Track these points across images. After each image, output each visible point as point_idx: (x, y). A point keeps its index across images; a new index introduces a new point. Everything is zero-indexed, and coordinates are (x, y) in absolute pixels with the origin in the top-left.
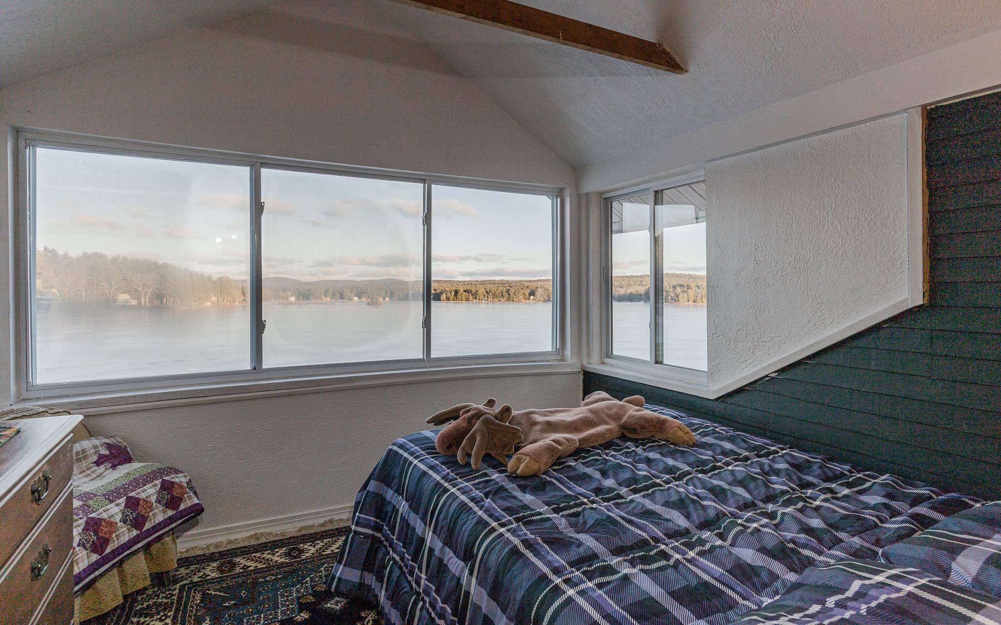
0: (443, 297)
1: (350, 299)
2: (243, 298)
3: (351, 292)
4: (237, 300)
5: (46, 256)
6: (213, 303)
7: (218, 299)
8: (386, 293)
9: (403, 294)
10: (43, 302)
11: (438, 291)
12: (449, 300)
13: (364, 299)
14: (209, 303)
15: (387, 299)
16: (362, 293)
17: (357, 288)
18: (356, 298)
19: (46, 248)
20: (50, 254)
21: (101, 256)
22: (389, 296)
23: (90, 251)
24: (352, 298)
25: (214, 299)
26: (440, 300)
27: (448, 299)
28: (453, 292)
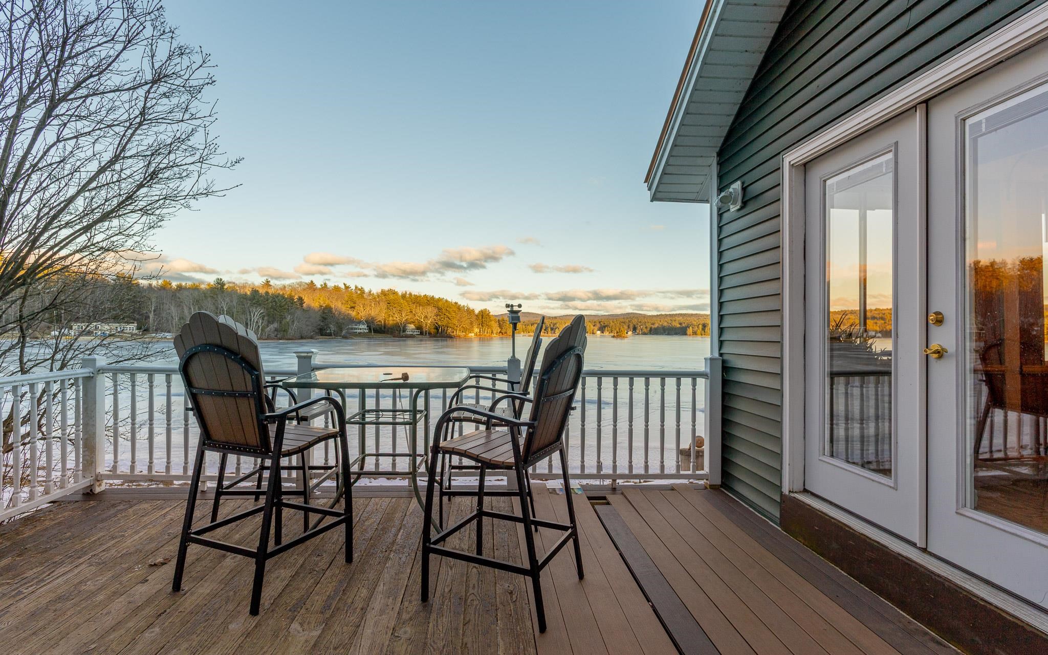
0: (690, 331)
1: (593, 333)
2: (499, 330)
3: (594, 326)
4: (495, 332)
5: (357, 293)
6: (476, 334)
7: (480, 331)
8: (629, 327)
9: (646, 328)
10: (356, 331)
11: (683, 325)
12: (696, 335)
13: (606, 333)
14: (473, 334)
15: (630, 333)
16: (605, 327)
17: (600, 322)
18: (599, 332)
19: (356, 287)
20: (359, 292)
21: (394, 293)
22: (632, 329)
23: (386, 288)
24: (595, 331)
25: (477, 330)
26: (686, 334)
27: (695, 333)
28: (700, 326)
